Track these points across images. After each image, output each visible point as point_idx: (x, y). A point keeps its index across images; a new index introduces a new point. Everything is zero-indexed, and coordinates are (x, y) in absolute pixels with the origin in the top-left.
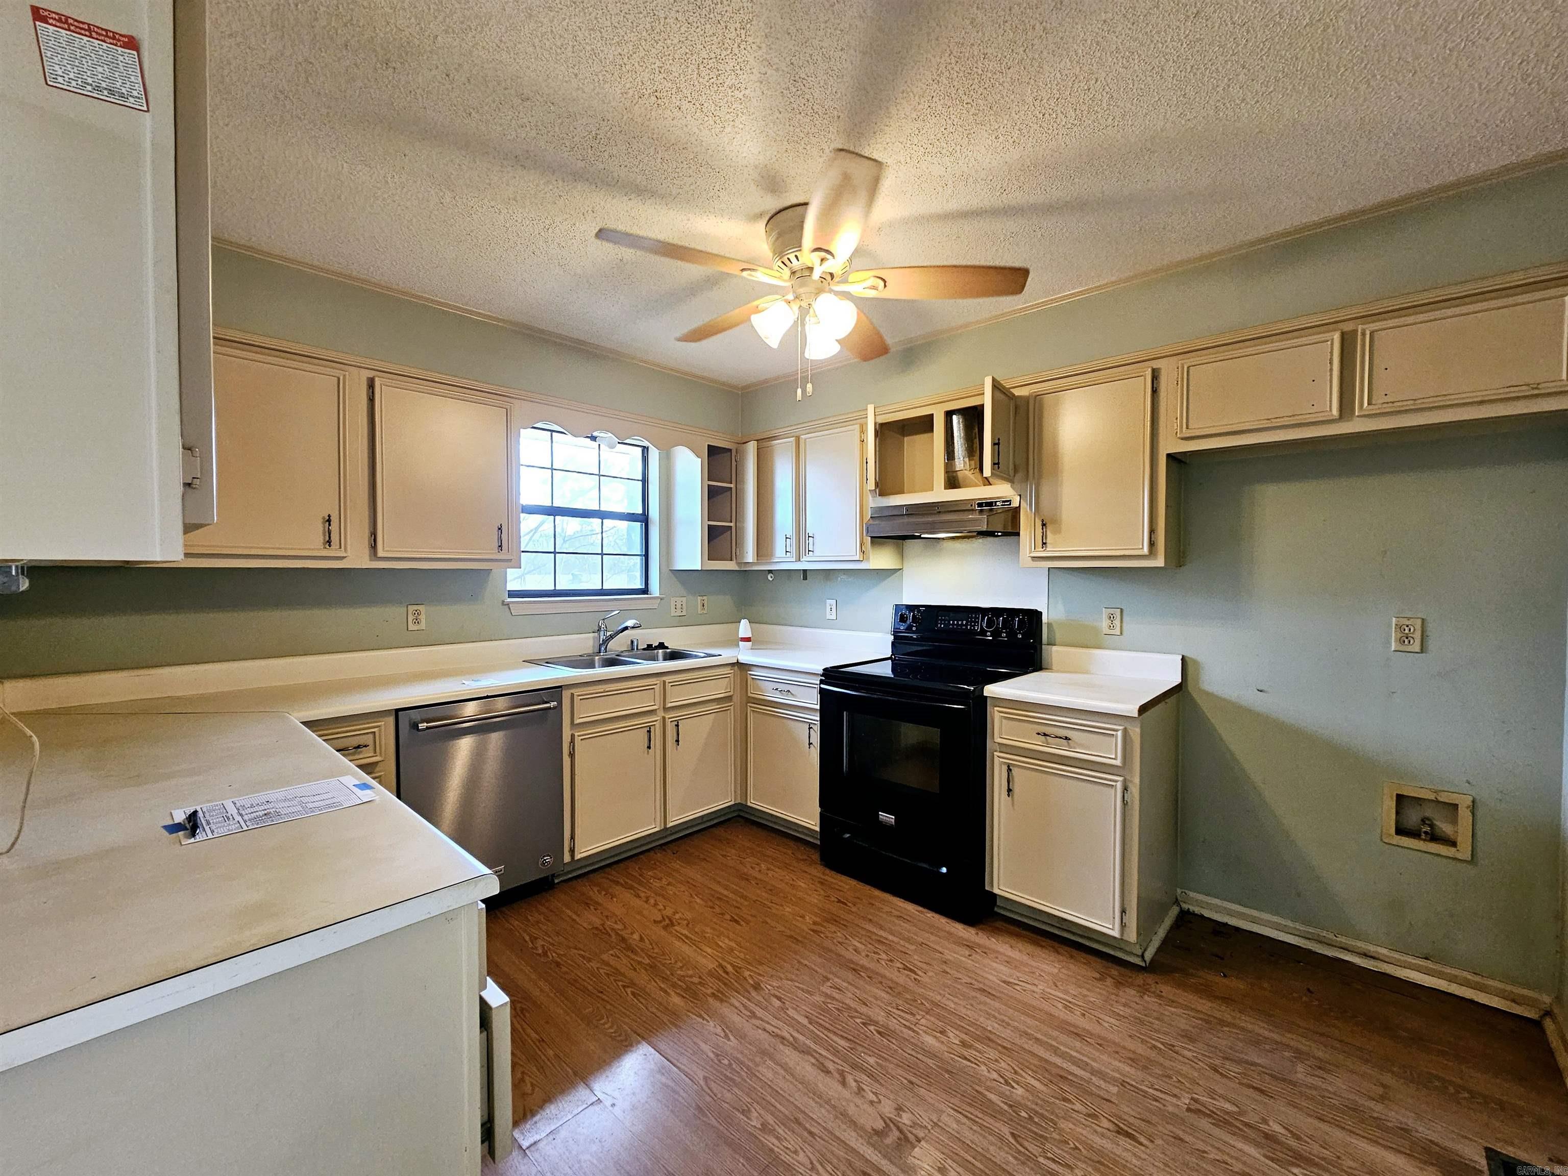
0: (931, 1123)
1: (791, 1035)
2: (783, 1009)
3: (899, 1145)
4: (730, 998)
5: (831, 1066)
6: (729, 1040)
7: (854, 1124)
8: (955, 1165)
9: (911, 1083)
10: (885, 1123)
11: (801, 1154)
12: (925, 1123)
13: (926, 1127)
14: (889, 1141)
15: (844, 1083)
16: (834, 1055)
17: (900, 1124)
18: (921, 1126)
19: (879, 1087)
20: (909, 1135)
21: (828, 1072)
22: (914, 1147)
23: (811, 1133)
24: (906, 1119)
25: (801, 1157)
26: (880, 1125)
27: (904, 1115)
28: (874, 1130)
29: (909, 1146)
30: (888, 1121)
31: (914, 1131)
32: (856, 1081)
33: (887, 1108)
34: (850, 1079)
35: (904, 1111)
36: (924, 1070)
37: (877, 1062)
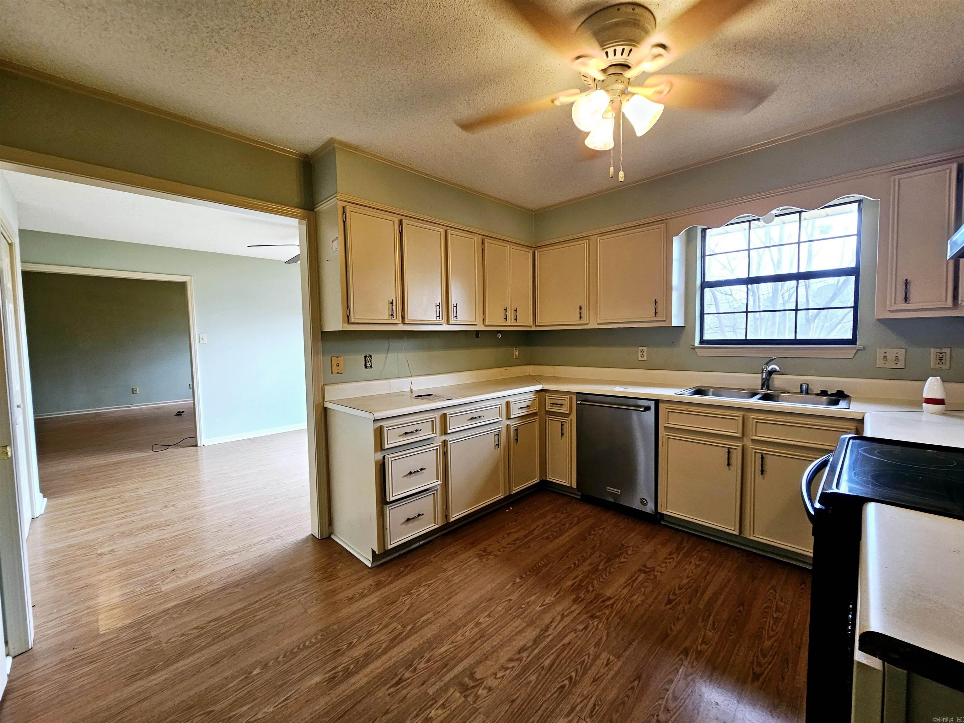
0: (478, 707)
1: (550, 635)
2: (575, 631)
3: (463, 685)
4: (578, 604)
5: (525, 654)
6: (540, 607)
7: (479, 663)
8: (445, 715)
9: (513, 701)
10: (479, 680)
11: (462, 638)
12: (478, 703)
13: (474, 703)
14: (466, 680)
15: (510, 660)
16: (535, 656)
17: (478, 688)
18: (475, 701)
19: (509, 680)
20: (470, 692)
21: (519, 652)
22: (461, 693)
23: (474, 642)
24: (482, 692)
25: (459, 638)
26: (478, 676)
27: (486, 691)
28: (475, 673)
29: (462, 690)
30: (480, 681)
31: (473, 695)
32: (513, 667)
33: (491, 682)
34: (516, 664)
35: (488, 692)
36: (526, 713)
37: (531, 682)
